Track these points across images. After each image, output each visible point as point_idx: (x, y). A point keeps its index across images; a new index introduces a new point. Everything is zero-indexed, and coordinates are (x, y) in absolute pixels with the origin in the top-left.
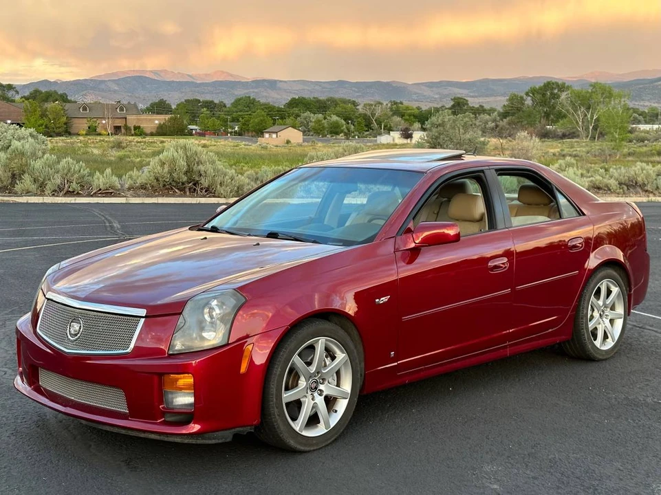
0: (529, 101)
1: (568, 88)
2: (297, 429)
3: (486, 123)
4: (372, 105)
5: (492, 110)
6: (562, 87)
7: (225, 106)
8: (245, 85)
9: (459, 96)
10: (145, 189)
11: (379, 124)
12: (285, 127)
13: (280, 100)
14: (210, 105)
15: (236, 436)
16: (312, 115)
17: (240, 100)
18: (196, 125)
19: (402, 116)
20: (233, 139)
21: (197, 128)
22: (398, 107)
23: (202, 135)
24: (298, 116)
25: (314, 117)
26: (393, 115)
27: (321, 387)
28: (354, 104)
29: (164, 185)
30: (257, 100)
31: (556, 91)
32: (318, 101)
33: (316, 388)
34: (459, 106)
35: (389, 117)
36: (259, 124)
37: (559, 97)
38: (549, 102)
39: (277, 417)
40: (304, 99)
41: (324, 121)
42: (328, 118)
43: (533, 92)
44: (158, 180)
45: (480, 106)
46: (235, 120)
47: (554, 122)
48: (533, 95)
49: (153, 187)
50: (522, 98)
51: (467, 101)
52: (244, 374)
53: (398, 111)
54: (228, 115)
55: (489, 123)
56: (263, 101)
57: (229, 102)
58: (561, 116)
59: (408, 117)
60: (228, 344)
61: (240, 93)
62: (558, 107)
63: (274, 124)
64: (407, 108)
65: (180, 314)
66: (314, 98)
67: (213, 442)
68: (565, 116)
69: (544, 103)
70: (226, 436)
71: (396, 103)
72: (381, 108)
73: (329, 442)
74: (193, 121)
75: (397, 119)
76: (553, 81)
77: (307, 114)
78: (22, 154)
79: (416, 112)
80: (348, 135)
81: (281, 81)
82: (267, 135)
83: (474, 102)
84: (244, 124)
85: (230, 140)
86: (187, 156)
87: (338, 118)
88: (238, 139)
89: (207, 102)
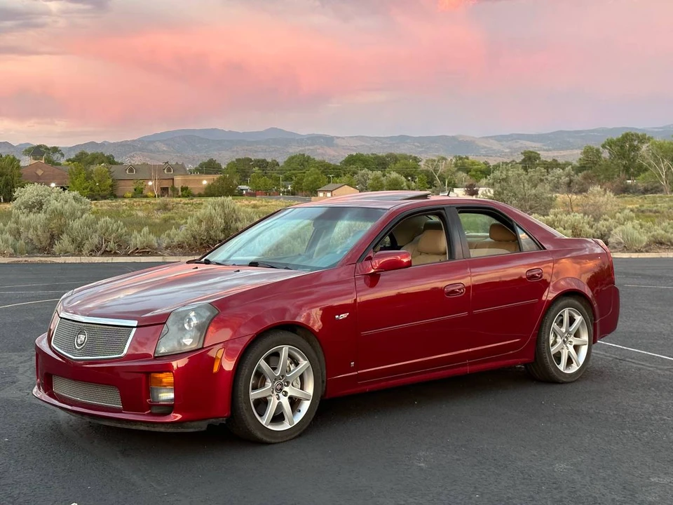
0: (606, 154)
1: (649, 139)
2: (263, 423)
3: (559, 177)
4: (434, 161)
5: (567, 164)
6: (643, 139)
7: (278, 164)
8: (301, 140)
9: (531, 150)
10: (182, 247)
11: (442, 179)
12: (338, 185)
13: (336, 157)
14: (262, 164)
15: (209, 426)
16: (370, 172)
17: (295, 157)
18: (247, 185)
19: (468, 171)
20: (285, 199)
21: (247, 188)
22: (463, 163)
23: (252, 195)
24: (355, 173)
25: (371, 175)
26: (459, 170)
27: (286, 389)
28: (415, 159)
29: (201, 244)
30: (312, 157)
31: (636, 143)
32: (377, 157)
33: (281, 390)
34: (530, 160)
35: (454, 173)
36: (313, 182)
37: (638, 149)
38: (629, 155)
39: (245, 411)
40: (362, 155)
41: (382, 178)
42: (388, 175)
43: (610, 144)
44: (195, 238)
45: (554, 160)
46: (288, 179)
47: (635, 176)
48: (610, 146)
49: (190, 245)
50: (598, 150)
51: (539, 154)
52: (216, 373)
53: (463, 167)
54: (281, 174)
55: (563, 178)
56: (318, 158)
57: (281, 161)
58: (642, 169)
59: (474, 173)
60: (203, 348)
61: (294, 150)
62: (639, 160)
63: (329, 182)
64: (473, 163)
65: (165, 323)
66: (373, 154)
67: (191, 430)
68: (646, 170)
69: (622, 155)
70: (202, 426)
71: (461, 158)
72: (446, 163)
73: (293, 436)
74: (244, 181)
75: (462, 175)
76: (633, 132)
77: (365, 171)
78: (61, 214)
79: (483, 167)
81: (338, 138)
82: (321, 194)
83: (546, 156)
84: (297, 183)
85: (282, 199)
86: (225, 214)
87: (397, 175)
88: (290, 199)
89: (259, 161)
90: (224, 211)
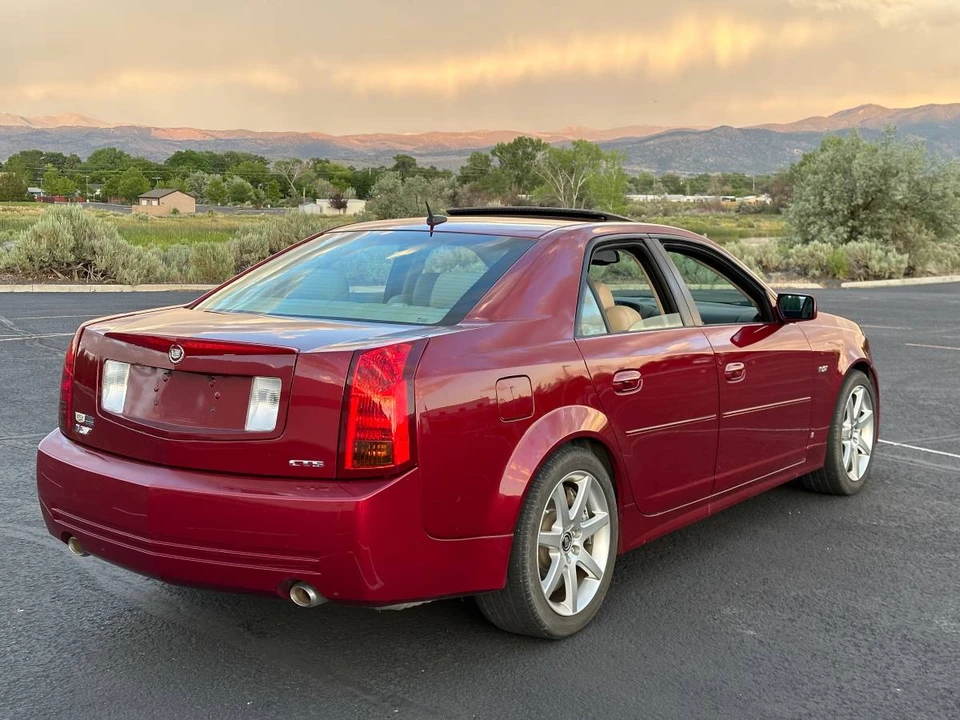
0: (495, 162)
1: (545, 146)
3: (442, 189)
4: (288, 163)
5: (446, 174)
6: (538, 145)
7: (79, 161)
8: (105, 134)
9: (407, 154)
10: (13, 272)
11: (299, 188)
12: (170, 191)
13: (160, 156)
14: (56, 159)
16: (206, 175)
17: (100, 153)
18: (39, 186)
19: (331, 178)
20: (95, 206)
21: (40, 190)
22: (323, 167)
23: (48, 200)
24: (185, 176)
25: (210, 179)
26: (319, 176)
28: (262, 160)
29: (41, 268)
30: (126, 153)
31: (530, 150)
32: (213, 156)
34: (404, 165)
35: (313, 180)
36: (131, 186)
37: (534, 157)
38: (522, 164)
40: (193, 153)
41: (223, 184)
42: (229, 180)
43: (501, 150)
44: (31, 260)
45: (432, 167)
46: (96, 180)
47: (527, 190)
48: (501, 153)
49: (23, 269)
50: (486, 157)
51: (414, 160)
53: (323, 171)
54: (85, 173)
55: (446, 190)
56: (133, 155)
57: (84, 156)
58: (537, 182)
59: (337, 181)
61: (99, 144)
62: (534, 171)
63: (153, 187)
64: (336, 168)
66: (207, 152)
68: (541, 183)
69: (515, 165)
71: (320, 162)
72: (300, 168)
74: (34, 182)
75: (323, 183)
76: (526, 137)
77: (199, 173)
79: (349, 174)
80: (258, 203)
81: (156, 129)
82: (144, 202)
83: (423, 163)
84: (110, 186)
85: (91, 207)
86: (74, 227)
87: (242, 180)
88: (102, 207)
89: (53, 155)
90: (72, 223)
